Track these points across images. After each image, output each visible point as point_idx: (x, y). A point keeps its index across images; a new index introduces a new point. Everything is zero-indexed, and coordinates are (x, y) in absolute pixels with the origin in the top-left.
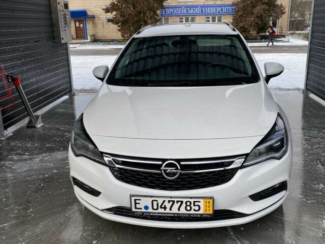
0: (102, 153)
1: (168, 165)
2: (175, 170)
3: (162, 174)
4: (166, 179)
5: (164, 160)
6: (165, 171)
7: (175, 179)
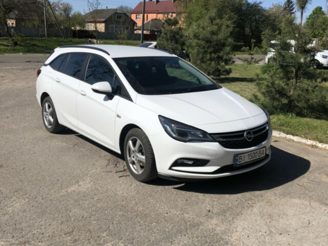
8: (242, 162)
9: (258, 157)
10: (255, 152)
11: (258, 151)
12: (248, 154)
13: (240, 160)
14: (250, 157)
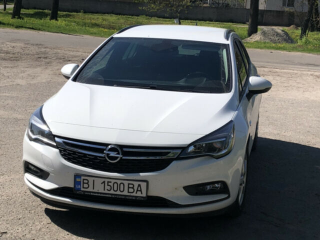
0: (55, 136)
1: (111, 150)
2: (117, 154)
3: (105, 157)
5: (107, 145)
6: (108, 154)
7: (116, 163)
8: (90, 189)
9: (126, 193)
10: (119, 182)
11: (126, 183)
13: (86, 186)
14: (107, 187)
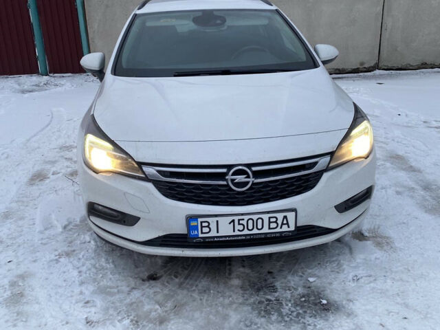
0: (140, 164)
1: (237, 173)
2: (246, 178)
4: (235, 191)
5: (229, 167)
6: (233, 180)
7: (247, 190)
8: (213, 233)
9: (266, 230)
10: (255, 217)
11: (265, 217)
12: (231, 218)
13: (206, 230)
14: (238, 227)
